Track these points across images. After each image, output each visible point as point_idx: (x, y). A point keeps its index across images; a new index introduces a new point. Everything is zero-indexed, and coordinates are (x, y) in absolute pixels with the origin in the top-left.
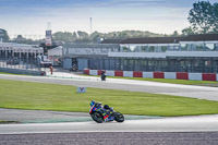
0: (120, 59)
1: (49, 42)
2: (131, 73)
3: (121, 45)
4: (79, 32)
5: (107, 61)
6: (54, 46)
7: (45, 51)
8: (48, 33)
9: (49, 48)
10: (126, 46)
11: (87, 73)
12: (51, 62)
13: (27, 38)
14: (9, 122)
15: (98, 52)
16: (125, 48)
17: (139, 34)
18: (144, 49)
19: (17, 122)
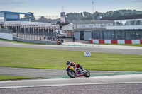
0: (115, 31)
1: (63, 20)
2: (124, 40)
3: (116, 21)
4: (85, 13)
5: (105, 33)
6: (67, 24)
7: (61, 27)
8: (62, 14)
9: (64, 24)
10: (119, 21)
11: (91, 42)
12: (65, 35)
13: (48, 18)
14: (37, 78)
15: (98, 26)
16: (118, 23)
17: (128, 12)
18: (132, 23)
19: (43, 78)
